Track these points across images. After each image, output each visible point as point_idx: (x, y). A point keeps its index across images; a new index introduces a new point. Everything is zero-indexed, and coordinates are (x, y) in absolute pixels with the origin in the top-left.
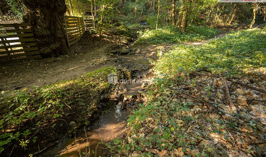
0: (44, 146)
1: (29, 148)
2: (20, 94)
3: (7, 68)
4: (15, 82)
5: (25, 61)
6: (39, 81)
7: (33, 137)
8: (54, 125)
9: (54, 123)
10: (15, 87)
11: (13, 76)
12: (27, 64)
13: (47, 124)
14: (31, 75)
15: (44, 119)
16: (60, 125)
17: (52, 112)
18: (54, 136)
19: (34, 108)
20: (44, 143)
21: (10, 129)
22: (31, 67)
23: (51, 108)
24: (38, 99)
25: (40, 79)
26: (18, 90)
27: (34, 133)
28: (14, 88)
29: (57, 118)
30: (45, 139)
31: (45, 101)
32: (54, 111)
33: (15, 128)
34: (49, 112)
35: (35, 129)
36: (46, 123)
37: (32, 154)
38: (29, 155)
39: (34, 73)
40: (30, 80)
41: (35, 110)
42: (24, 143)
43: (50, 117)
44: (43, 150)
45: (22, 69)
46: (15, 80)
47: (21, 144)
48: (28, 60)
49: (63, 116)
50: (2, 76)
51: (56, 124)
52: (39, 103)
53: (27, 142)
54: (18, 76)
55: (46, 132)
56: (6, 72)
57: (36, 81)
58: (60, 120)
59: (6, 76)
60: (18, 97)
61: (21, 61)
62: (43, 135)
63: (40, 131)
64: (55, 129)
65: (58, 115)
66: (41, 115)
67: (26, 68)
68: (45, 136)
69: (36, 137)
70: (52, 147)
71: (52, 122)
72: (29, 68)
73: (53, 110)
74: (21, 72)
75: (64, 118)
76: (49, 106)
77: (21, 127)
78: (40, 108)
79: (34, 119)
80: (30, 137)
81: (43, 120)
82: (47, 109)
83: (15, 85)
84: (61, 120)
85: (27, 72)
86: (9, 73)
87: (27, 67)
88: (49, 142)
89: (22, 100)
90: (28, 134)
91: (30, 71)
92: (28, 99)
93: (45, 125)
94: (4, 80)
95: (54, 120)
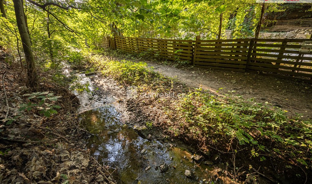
0: (264, 172)
1: (252, 160)
2: (281, 112)
3: (281, 83)
4: (279, 99)
5: (305, 83)
6: (306, 111)
7: (262, 156)
8: (290, 167)
9: (290, 164)
10: (277, 103)
11: (281, 93)
12: (305, 87)
13: (283, 158)
14: (300, 100)
15: (284, 151)
16: (296, 174)
17: (298, 153)
18: (280, 176)
19: (282, 134)
20: (266, 170)
21: (253, 133)
22: (307, 92)
23: (300, 148)
24: (292, 129)
25: (309, 110)
26: (280, 109)
27: (265, 154)
28: (275, 104)
29: (299, 164)
30: (270, 168)
31: (302, 137)
32: (301, 154)
33: (256, 136)
34: (295, 150)
35: (269, 151)
36: (283, 156)
37: (252, 166)
38: (250, 165)
39: (305, 100)
40: (296, 105)
41: (282, 136)
42: (254, 152)
43: (292, 155)
44: (261, 174)
45: (295, 90)
46: (281, 97)
47: (252, 151)
48: (308, 83)
49: (308, 169)
50: (272, 89)
51: (293, 168)
52: (291, 133)
53: (257, 154)
54: (285, 95)
55: (276, 164)
56: (277, 87)
57: (301, 110)
58: (301, 169)
59: (275, 90)
60: (278, 114)
61: (299, 82)
62: (271, 163)
63: (271, 157)
64: (287, 171)
65: (303, 163)
66: (284, 145)
67: (300, 91)
68: (271, 166)
69: (265, 159)
70: (270, 182)
71: (290, 162)
72: (304, 93)
73: (301, 152)
74: (291, 93)
75: (308, 173)
76: (302, 145)
77: (260, 139)
78: (289, 138)
79: (274, 143)
80: (260, 153)
81: (281, 151)
82: (295, 146)
83: (277, 102)
84: (303, 171)
85: (298, 95)
86: (280, 89)
87: (302, 91)
88: (271, 174)
89: (277, 119)
90: (262, 149)
91: (302, 96)
92: (285, 122)
93: (280, 157)
94: (271, 93)
95: (293, 163)
